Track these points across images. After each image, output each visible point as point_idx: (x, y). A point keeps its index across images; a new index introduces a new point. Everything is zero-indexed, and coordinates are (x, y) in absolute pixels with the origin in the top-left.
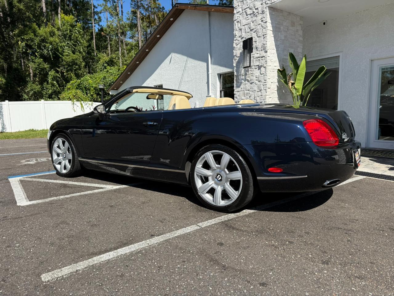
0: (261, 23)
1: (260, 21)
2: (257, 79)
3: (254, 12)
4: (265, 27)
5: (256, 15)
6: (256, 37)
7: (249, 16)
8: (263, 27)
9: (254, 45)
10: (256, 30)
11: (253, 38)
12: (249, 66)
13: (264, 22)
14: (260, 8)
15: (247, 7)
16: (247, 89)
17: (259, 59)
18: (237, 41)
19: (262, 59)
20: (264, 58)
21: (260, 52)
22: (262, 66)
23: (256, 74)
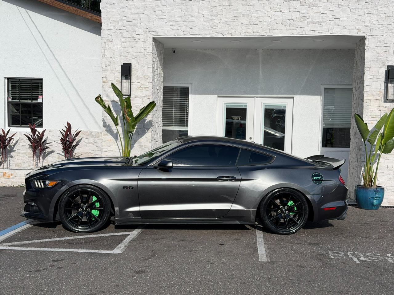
0: (143, 51)
1: (142, 49)
3: (133, 37)
4: (149, 57)
5: (136, 41)
6: (137, 65)
7: (125, 39)
8: (146, 56)
9: (134, 73)
10: (136, 57)
11: (132, 64)
12: (129, 94)
13: (148, 51)
14: (142, 36)
15: (124, 28)
17: (140, 88)
18: (107, 62)
19: (144, 88)
20: (147, 89)
21: (142, 82)
22: (145, 97)
23: (136, 104)
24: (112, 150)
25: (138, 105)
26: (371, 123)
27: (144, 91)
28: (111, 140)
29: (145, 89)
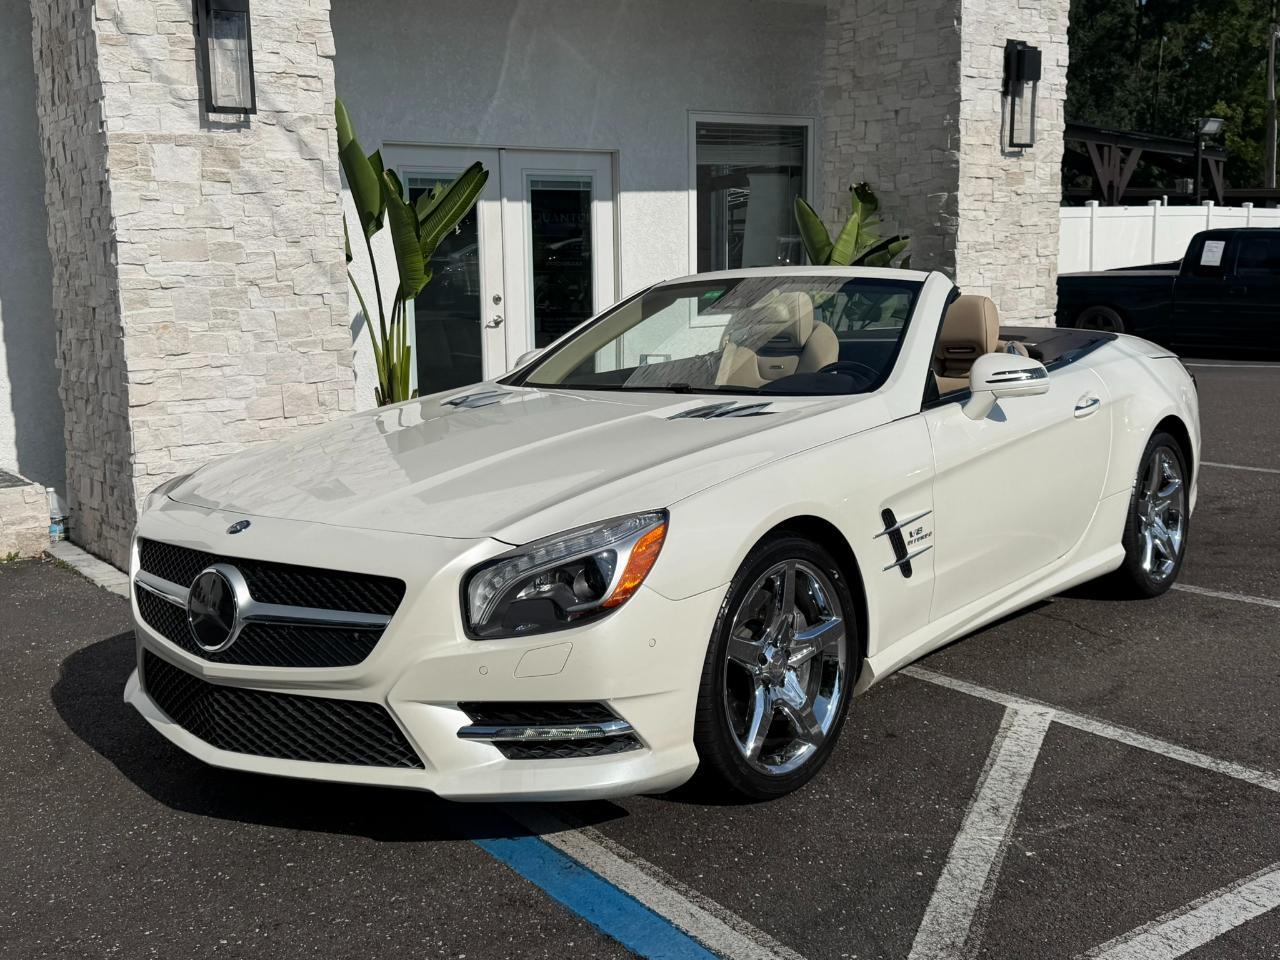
2: (277, 177)
12: (248, 106)
16: (217, 224)
17: (284, 81)
19: (300, 82)
20: (314, 84)
21: (290, 50)
22: (306, 119)
23: (269, 155)
24: (176, 375)
25: (279, 156)
26: (975, 217)
27: (301, 94)
28: (165, 327)
29: (304, 86)
